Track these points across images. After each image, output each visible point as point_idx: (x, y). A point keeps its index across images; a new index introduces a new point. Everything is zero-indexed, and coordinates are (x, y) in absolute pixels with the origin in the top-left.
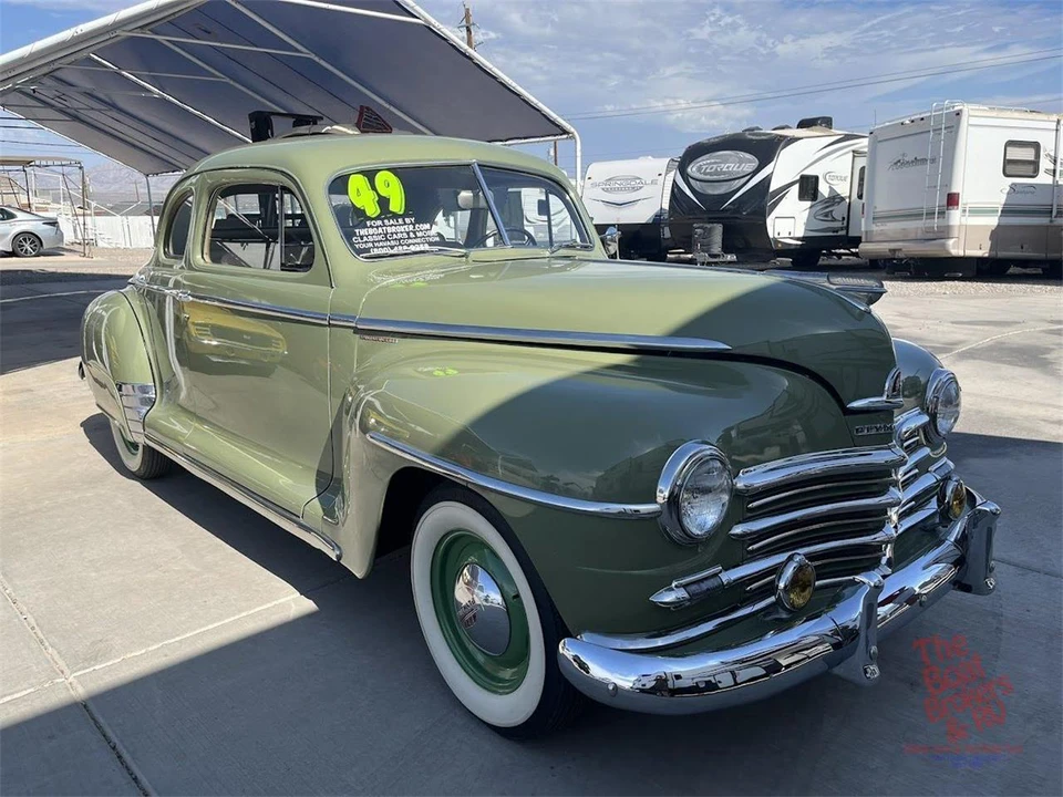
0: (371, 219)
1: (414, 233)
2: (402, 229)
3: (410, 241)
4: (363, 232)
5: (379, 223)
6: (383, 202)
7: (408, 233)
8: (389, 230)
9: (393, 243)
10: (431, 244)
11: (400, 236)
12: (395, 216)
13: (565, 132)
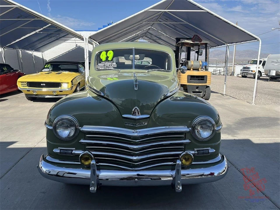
0: (103, 61)
1: (111, 65)
2: (109, 64)
3: (109, 67)
4: (100, 64)
5: (104, 62)
6: (107, 57)
7: (110, 65)
8: (106, 64)
9: (105, 67)
10: (114, 68)
11: (108, 65)
12: (109, 61)
13: (256, 39)
